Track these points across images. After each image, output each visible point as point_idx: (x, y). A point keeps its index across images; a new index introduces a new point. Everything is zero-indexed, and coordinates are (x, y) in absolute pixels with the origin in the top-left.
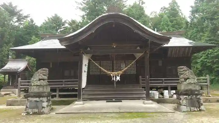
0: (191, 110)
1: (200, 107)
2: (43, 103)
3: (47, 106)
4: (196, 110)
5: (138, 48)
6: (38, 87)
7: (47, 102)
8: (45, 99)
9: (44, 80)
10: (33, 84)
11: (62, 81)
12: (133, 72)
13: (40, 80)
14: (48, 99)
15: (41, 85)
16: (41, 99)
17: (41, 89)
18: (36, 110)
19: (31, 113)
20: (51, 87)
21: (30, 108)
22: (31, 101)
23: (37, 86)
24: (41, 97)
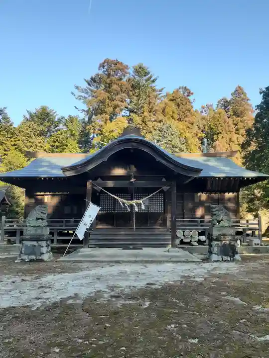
0: (222, 259)
1: (234, 256)
2: (42, 248)
3: (47, 252)
4: (229, 259)
5: (164, 180)
6: (35, 228)
7: (47, 246)
8: (44, 243)
9: (42, 219)
10: (28, 224)
11: (62, 222)
12: (160, 210)
13: (38, 219)
14: (47, 243)
15: (40, 226)
16: (40, 242)
17: (39, 231)
18: (33, 257)
19: (27, 261)
20: (50, 229)
21: (26, 254)
22: (27, 246)
23: (35, 226)
24: (39, 241)
